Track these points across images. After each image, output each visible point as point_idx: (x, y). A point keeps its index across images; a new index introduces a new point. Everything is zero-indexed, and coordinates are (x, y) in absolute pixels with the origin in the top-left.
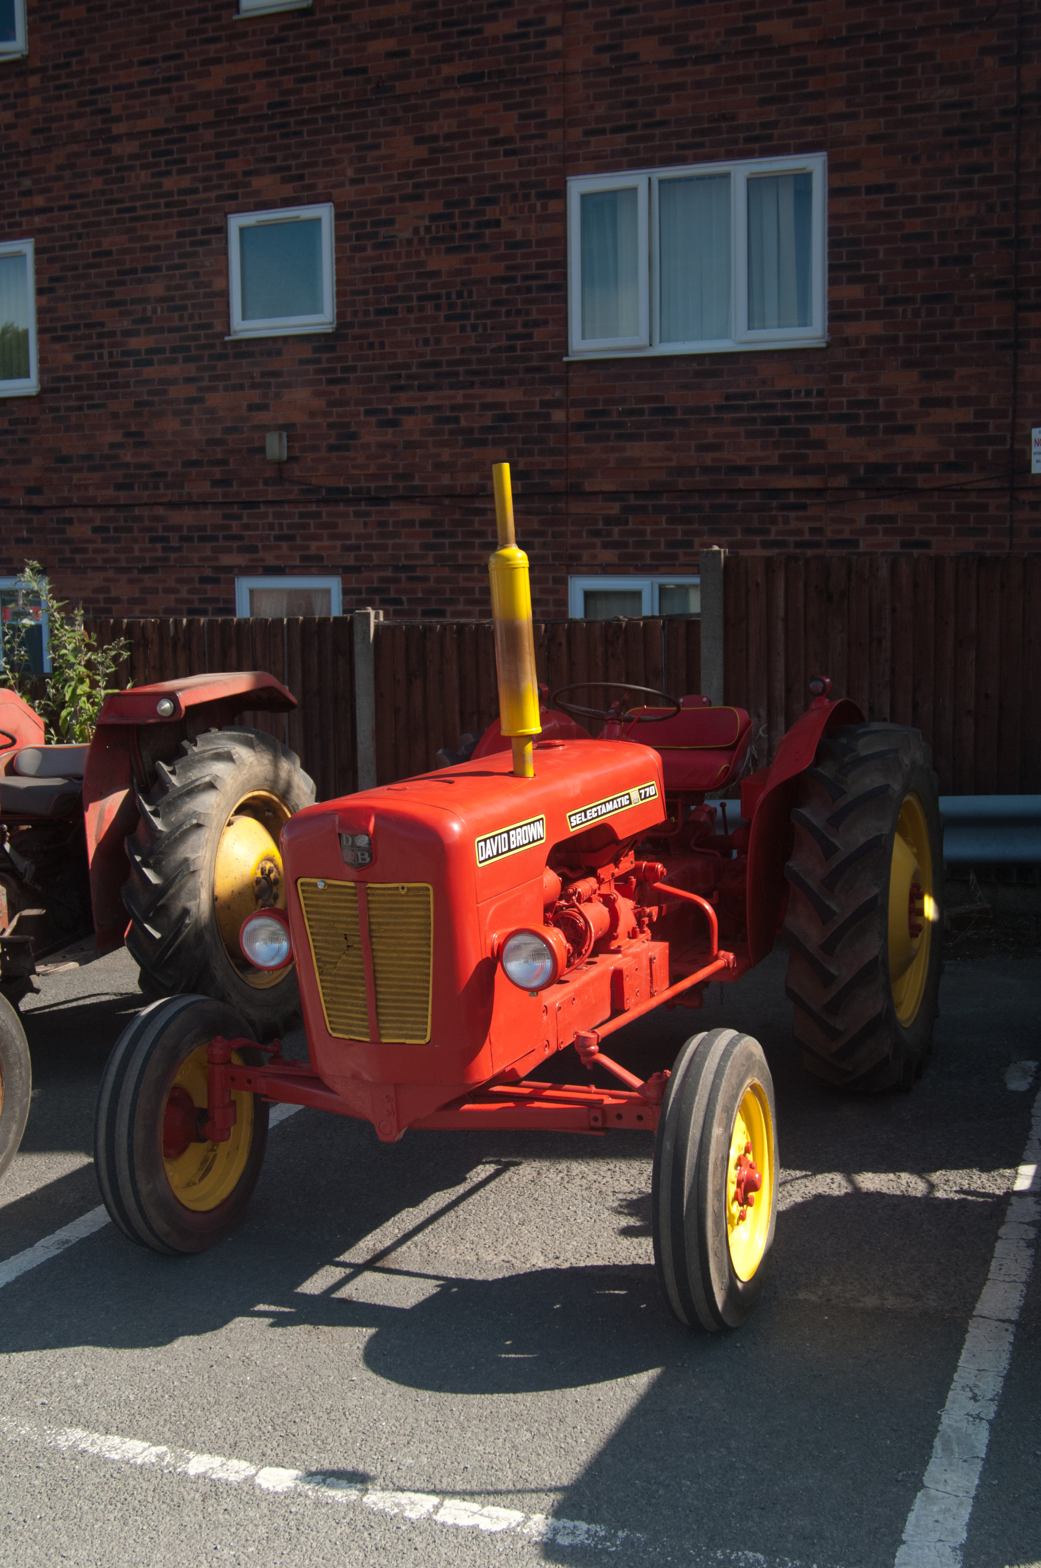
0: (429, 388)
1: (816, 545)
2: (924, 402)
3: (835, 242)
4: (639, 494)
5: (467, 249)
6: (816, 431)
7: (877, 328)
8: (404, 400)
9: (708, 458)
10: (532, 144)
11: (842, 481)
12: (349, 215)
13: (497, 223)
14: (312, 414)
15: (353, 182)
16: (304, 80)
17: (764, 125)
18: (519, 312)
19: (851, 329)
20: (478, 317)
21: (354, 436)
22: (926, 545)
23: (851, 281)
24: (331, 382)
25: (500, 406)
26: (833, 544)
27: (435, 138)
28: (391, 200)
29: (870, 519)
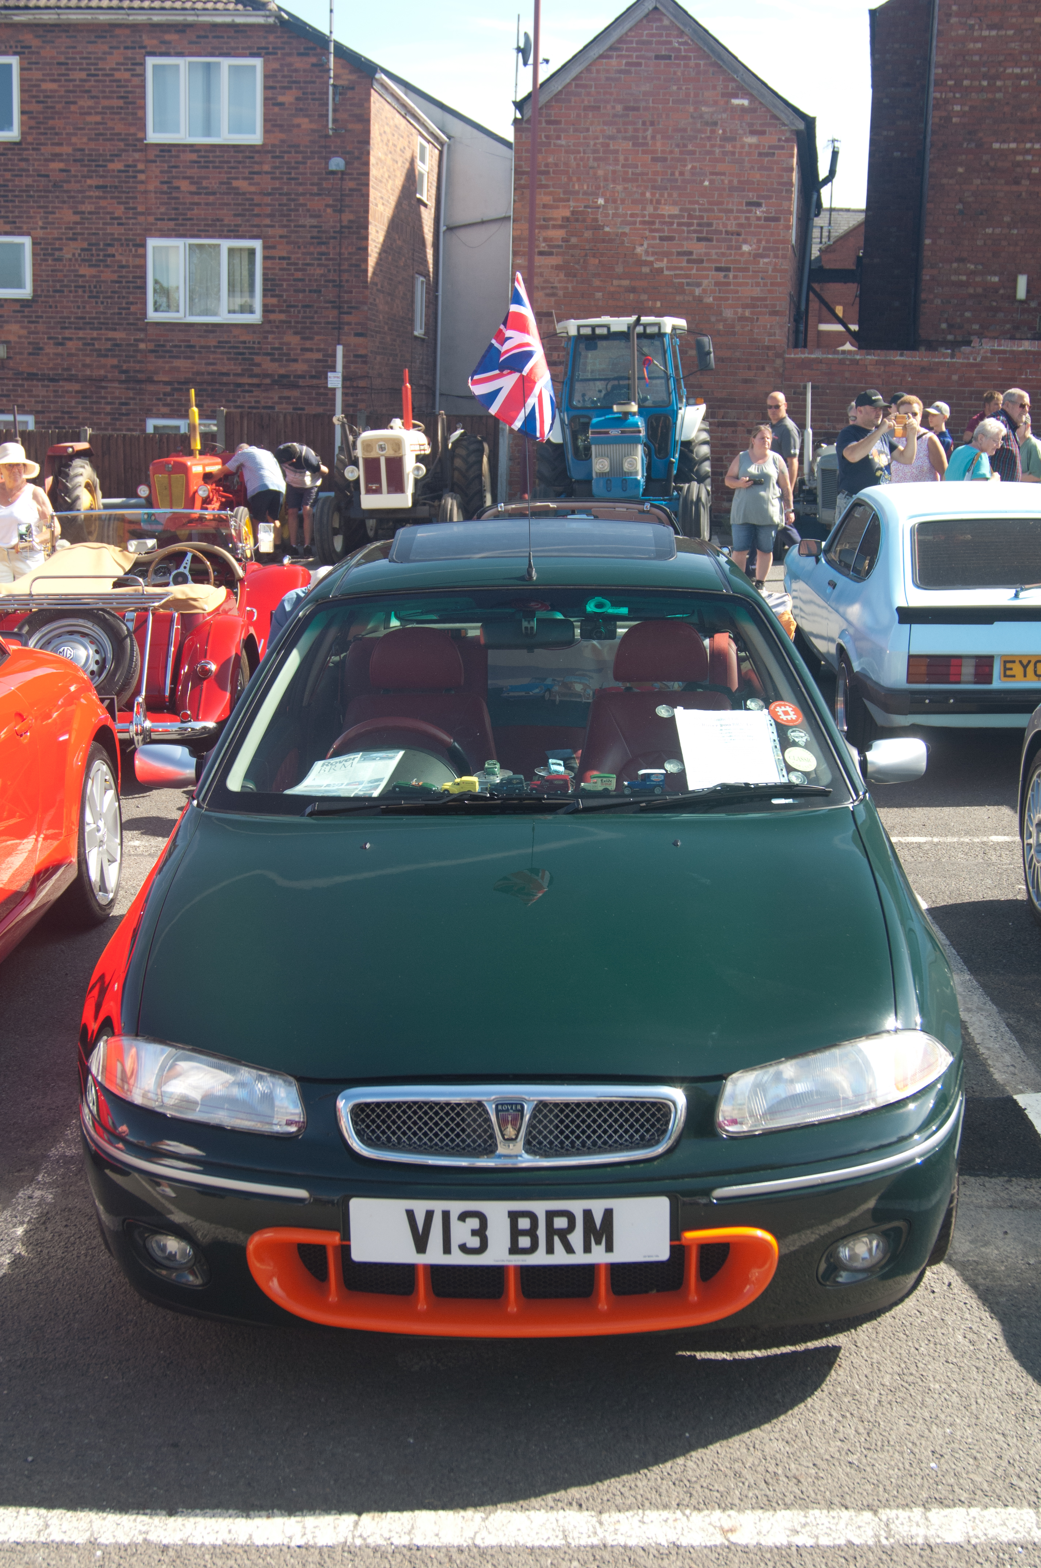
0: (80, 329)
1: (257, 408)
2: (302, 350)
3: (266, 279)
4: (179, 383)
5: (99, 266)
6: (257, 359)
7: (283, 317)
8: (67, 333)
9: (210, 369)
10: (131, 221)
11: (268, 381)
12: (40, 244)
13: (114, 256)
14: (20, 337)
15: (42, 228)
16: (16, 176)
17: (236, 226)
18: (124, 297)
19: (272, 317)
20: (104, 298)
21: (41, 349)
22: (303, 409)
23: (272, 296)
24: (29, 322)
25: (115, 339)
26: (265, 408)
27: (83, 213)
28: (61, 239)
29: (280, 398)
